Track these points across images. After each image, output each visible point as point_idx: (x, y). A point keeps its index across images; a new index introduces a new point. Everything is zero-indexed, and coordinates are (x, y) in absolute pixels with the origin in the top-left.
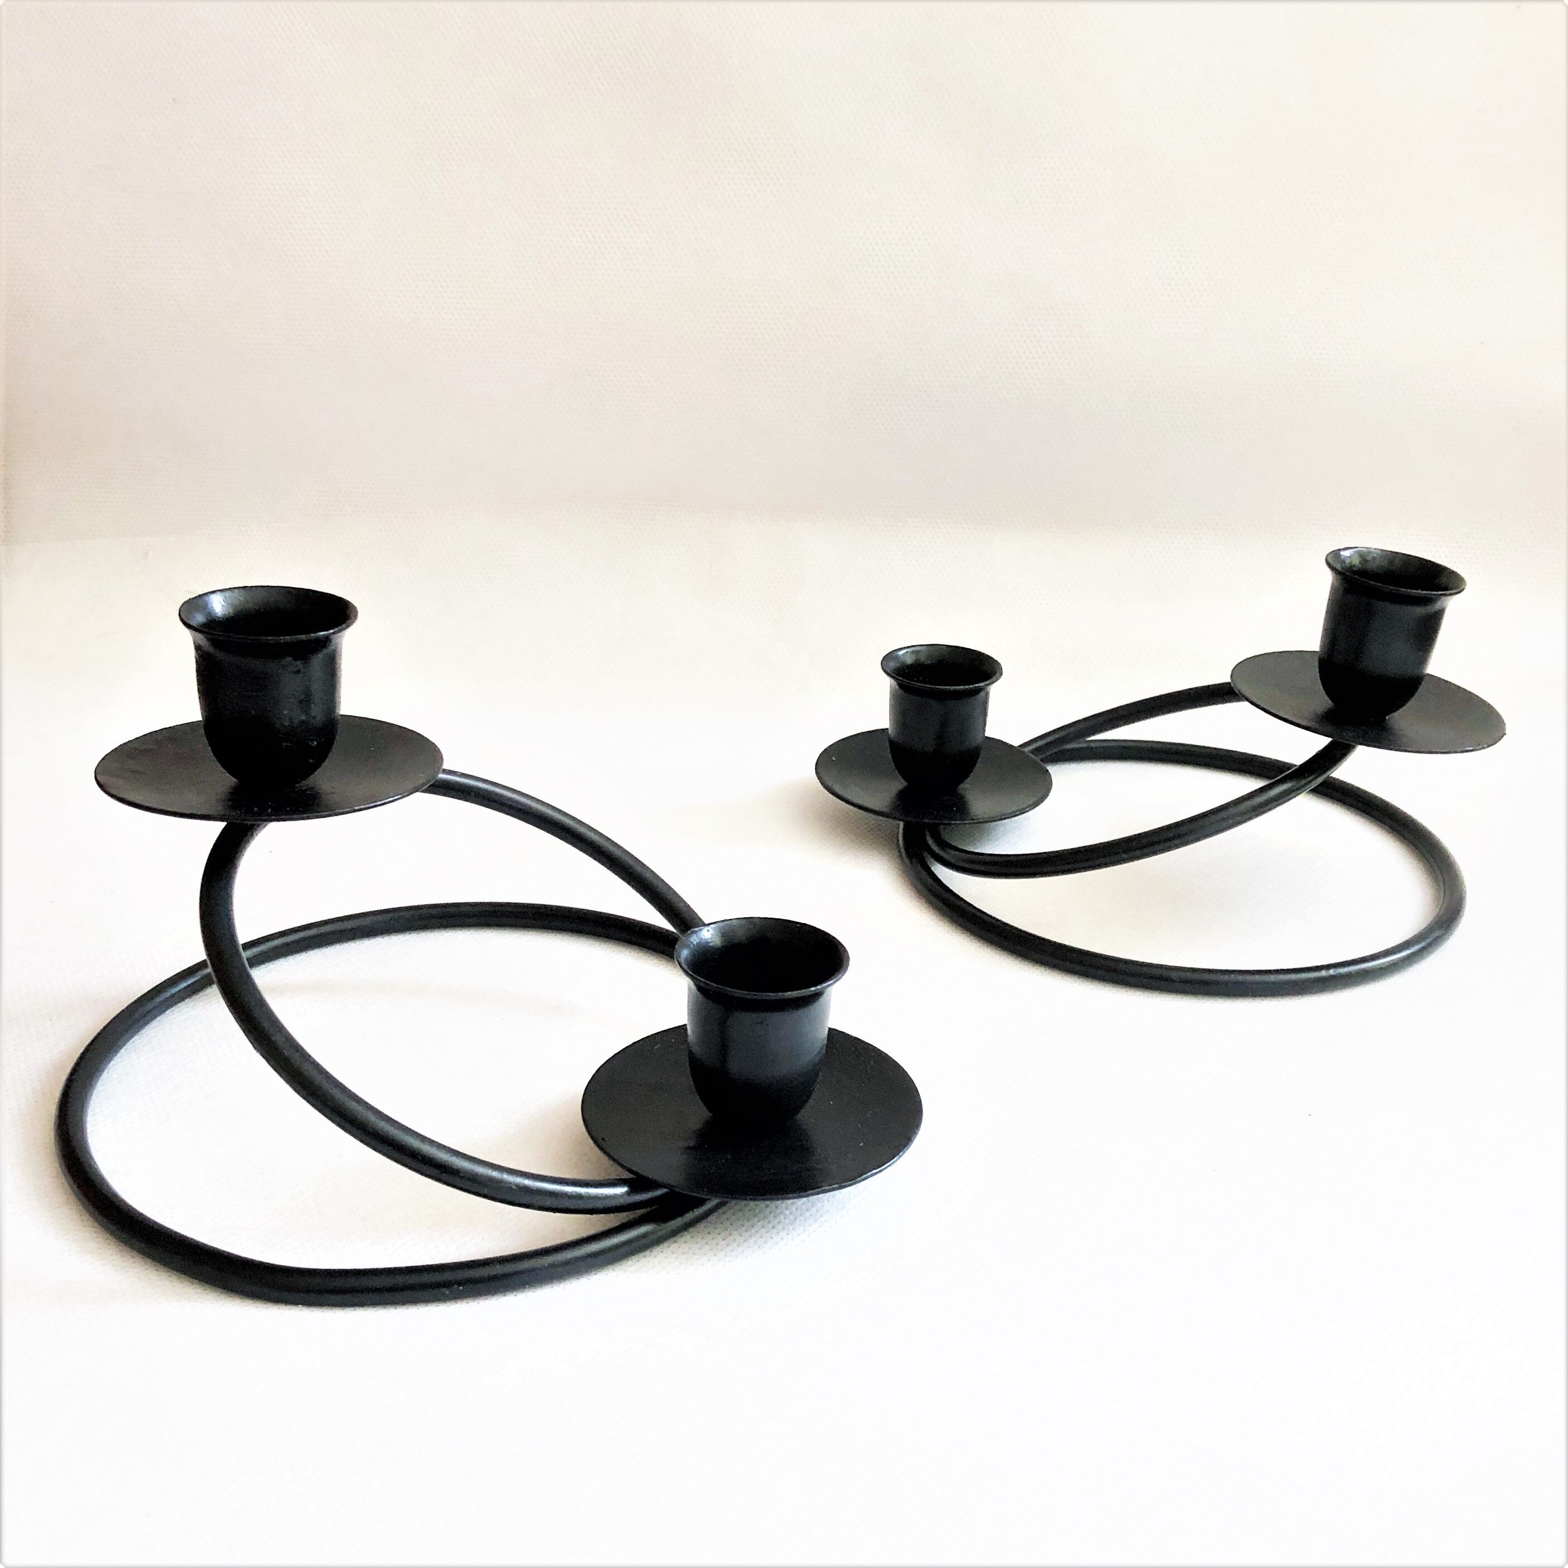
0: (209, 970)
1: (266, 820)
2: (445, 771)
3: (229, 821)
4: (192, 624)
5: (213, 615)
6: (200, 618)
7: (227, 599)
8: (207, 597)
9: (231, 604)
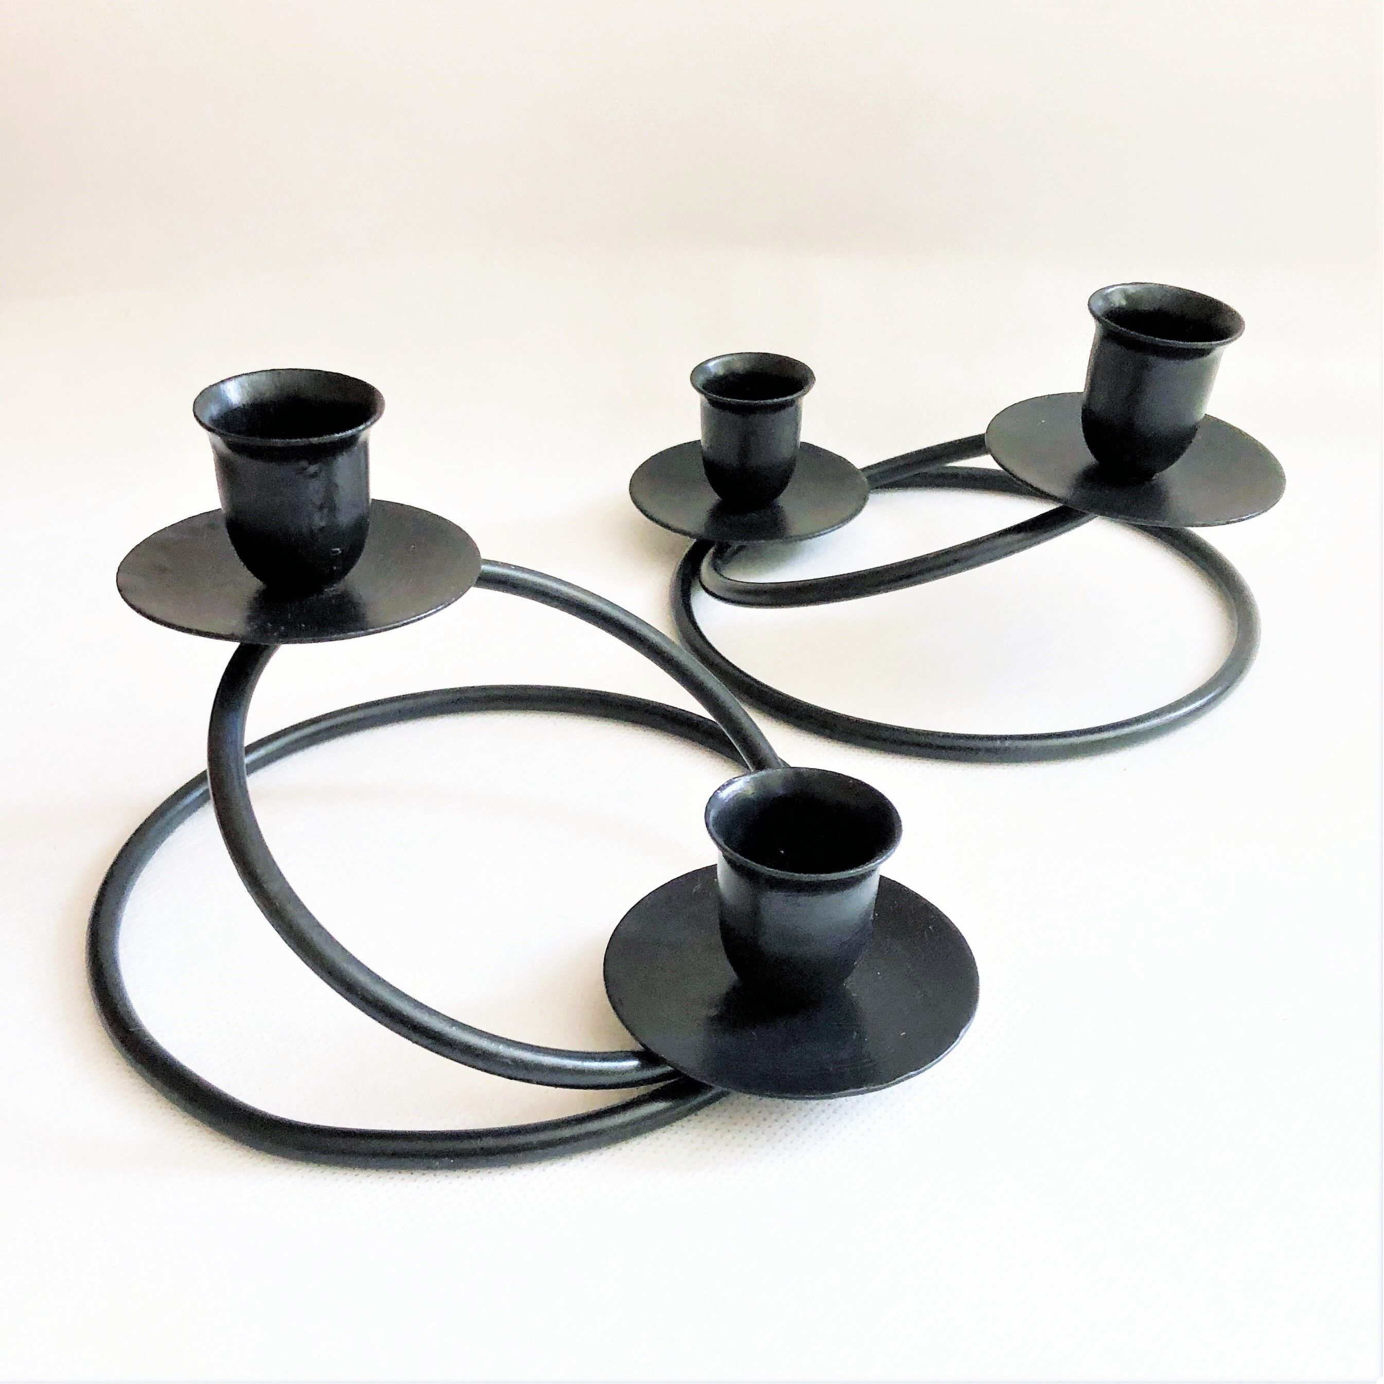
2: (486, 563)
4: (206, 421)
5: (227, 403)
6: (214, 410)
7: (242, 387)
8: (222, 386)
9: (244, 390)
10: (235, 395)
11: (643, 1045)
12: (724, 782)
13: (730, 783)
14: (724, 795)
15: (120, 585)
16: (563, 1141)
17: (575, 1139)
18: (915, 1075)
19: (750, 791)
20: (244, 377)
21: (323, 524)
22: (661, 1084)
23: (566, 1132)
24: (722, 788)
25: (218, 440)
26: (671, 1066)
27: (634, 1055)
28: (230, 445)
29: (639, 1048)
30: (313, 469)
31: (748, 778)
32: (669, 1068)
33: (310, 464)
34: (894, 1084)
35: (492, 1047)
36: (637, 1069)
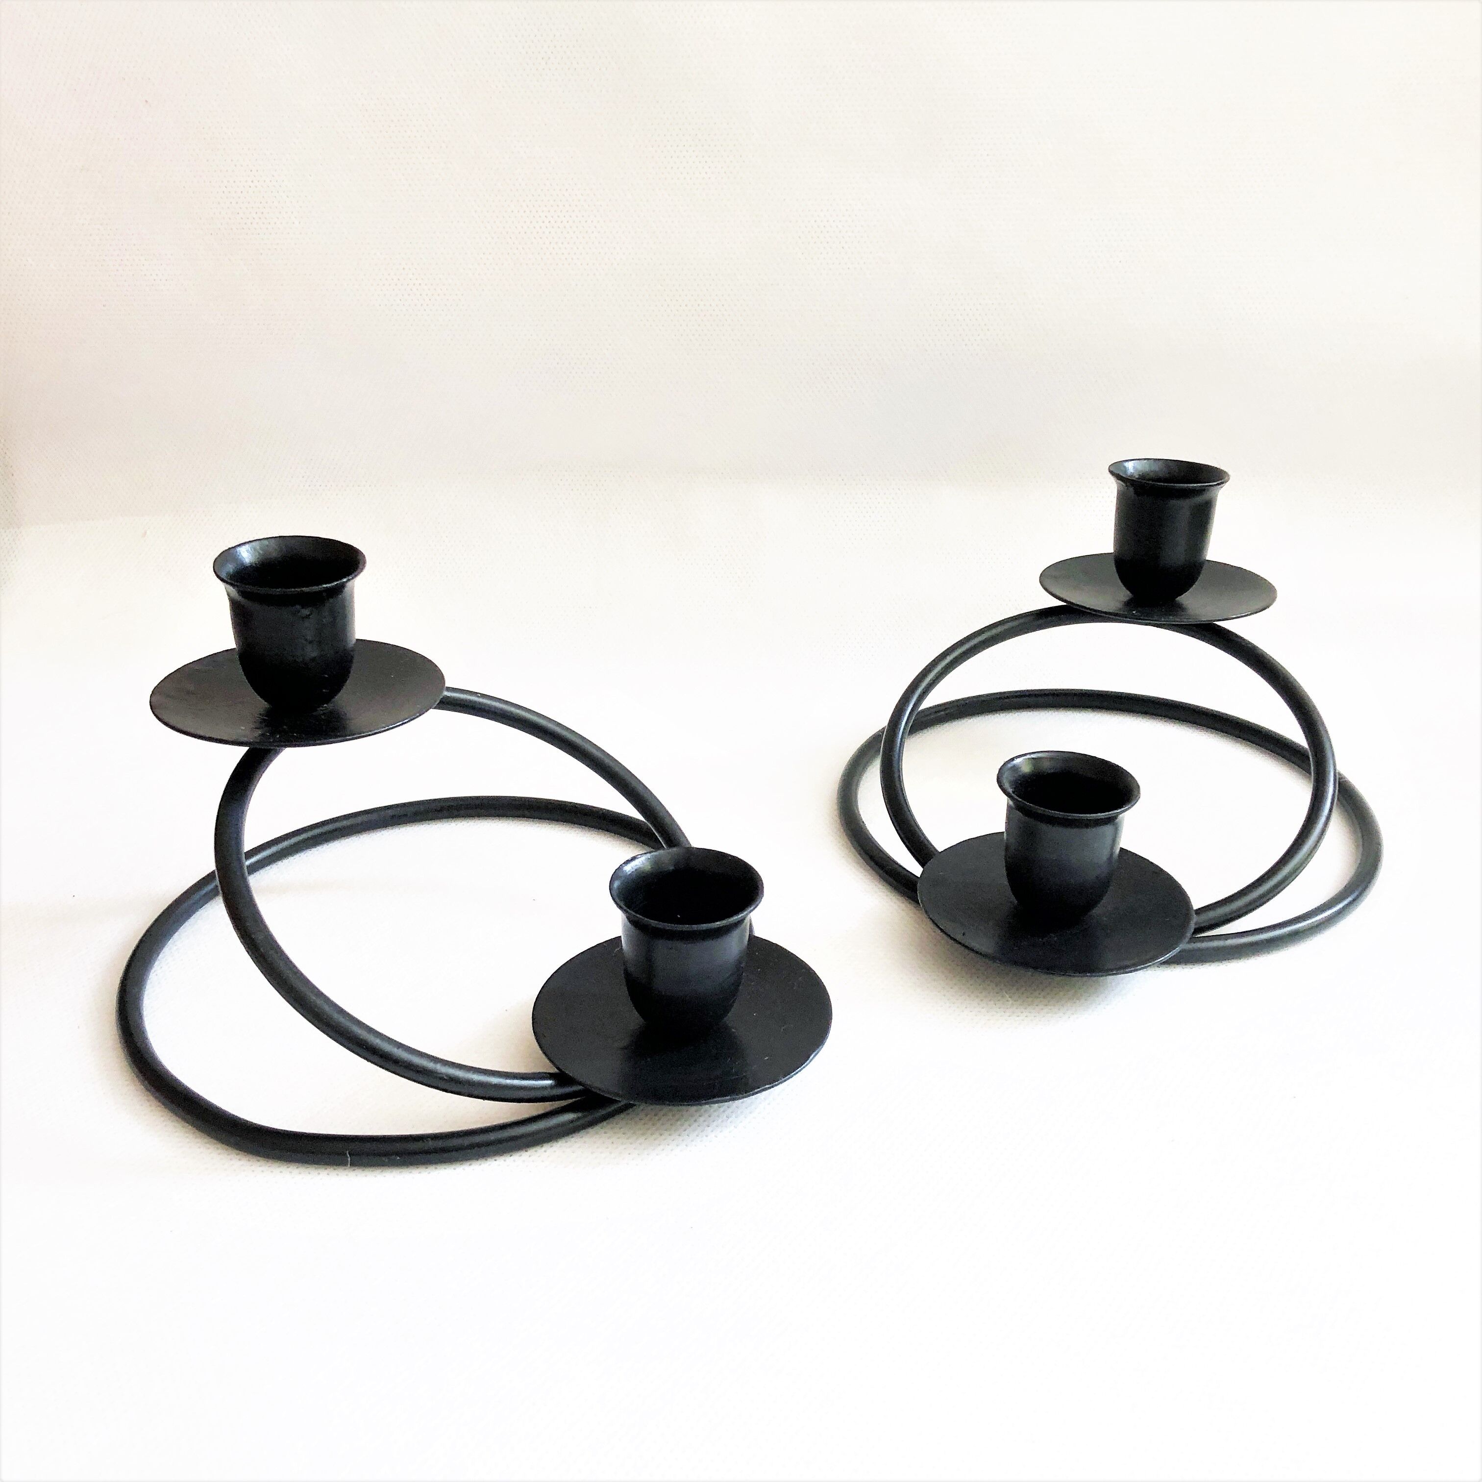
0: (217, 882)
1: (282, 746)
2: (448, 689)
3: (252, 747)
4: (224, 575)
5: (242, 564)
6: (230, 568)
7: (255, 549)
8: (238, 549)
9: (257, 554)
10: (247, 556)
11: (558, 1068)
12: (629, 858)
13: (633, 859)
14: (628, 869)
15: (152, 704)
16: (489, 1144)
17: (500, 1141)
18: (770, 1088)
19: (648, 867)
20: (258, 542)
21: (314, 654)
22: (570, 1101)
23: (492, 1136)
24: (627, 862)
25: (233, 591)
26: (583, 1086)
27: (550, 1076)
28: (243, 593)
29: (554, 1070)
30: (306, 612)
31: (649, 856)
32: (580, 1087)
33: (303, 608)
34: (753, 1094)
35: (431, 1065)
36: (552, 1087)
